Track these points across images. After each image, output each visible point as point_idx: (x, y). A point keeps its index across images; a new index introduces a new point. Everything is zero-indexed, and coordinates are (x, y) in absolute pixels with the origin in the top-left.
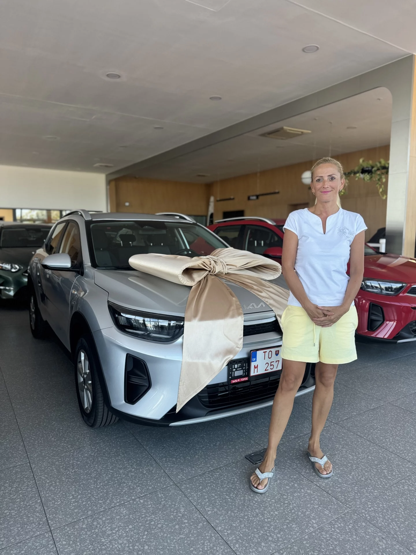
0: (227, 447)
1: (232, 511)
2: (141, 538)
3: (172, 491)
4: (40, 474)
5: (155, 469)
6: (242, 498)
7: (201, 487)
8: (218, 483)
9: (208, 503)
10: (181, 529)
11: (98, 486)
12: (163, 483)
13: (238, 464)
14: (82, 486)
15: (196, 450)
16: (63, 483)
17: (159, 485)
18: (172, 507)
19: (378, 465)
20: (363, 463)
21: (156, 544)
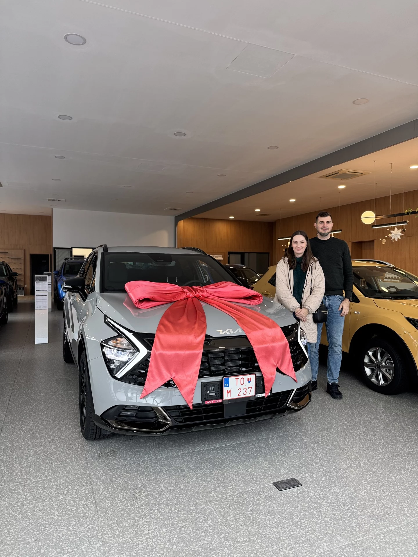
0: (258, 474)
1: (252, 528)
2: (171, 539)
3: (203, 505)
4: (96, 481)
5: (191, 486)
6: (263, 518)
7: (228, 505)
8: (244, 504)
9: (232, 519)
10: (206, 536)
11: (142, 495)
12: (196, 498)
13: (265, 489)
14: (129, 493)
15: (230, 474)
16: (114, 489)
17: (192, 499)
18: (201, 519)
19: (400, 503)
20: (385, 499)
21: (183, 545)
